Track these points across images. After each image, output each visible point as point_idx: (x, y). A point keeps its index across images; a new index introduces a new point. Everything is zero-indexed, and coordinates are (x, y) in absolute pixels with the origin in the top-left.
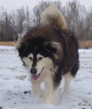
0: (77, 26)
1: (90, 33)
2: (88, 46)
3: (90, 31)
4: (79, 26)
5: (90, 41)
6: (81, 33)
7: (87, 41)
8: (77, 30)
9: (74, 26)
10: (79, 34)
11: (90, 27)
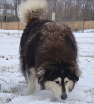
0: (64, 4)
1: (81, 11)
2: (77, 28)
3: (81, 10)
4: (67, 3)
5: (80, 22)
6: (70, 12)
7: (77, 22)
8: (64, 8)
9: (61, 3)
10: (67, 13)
11: (81, 5)
